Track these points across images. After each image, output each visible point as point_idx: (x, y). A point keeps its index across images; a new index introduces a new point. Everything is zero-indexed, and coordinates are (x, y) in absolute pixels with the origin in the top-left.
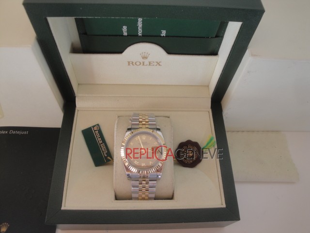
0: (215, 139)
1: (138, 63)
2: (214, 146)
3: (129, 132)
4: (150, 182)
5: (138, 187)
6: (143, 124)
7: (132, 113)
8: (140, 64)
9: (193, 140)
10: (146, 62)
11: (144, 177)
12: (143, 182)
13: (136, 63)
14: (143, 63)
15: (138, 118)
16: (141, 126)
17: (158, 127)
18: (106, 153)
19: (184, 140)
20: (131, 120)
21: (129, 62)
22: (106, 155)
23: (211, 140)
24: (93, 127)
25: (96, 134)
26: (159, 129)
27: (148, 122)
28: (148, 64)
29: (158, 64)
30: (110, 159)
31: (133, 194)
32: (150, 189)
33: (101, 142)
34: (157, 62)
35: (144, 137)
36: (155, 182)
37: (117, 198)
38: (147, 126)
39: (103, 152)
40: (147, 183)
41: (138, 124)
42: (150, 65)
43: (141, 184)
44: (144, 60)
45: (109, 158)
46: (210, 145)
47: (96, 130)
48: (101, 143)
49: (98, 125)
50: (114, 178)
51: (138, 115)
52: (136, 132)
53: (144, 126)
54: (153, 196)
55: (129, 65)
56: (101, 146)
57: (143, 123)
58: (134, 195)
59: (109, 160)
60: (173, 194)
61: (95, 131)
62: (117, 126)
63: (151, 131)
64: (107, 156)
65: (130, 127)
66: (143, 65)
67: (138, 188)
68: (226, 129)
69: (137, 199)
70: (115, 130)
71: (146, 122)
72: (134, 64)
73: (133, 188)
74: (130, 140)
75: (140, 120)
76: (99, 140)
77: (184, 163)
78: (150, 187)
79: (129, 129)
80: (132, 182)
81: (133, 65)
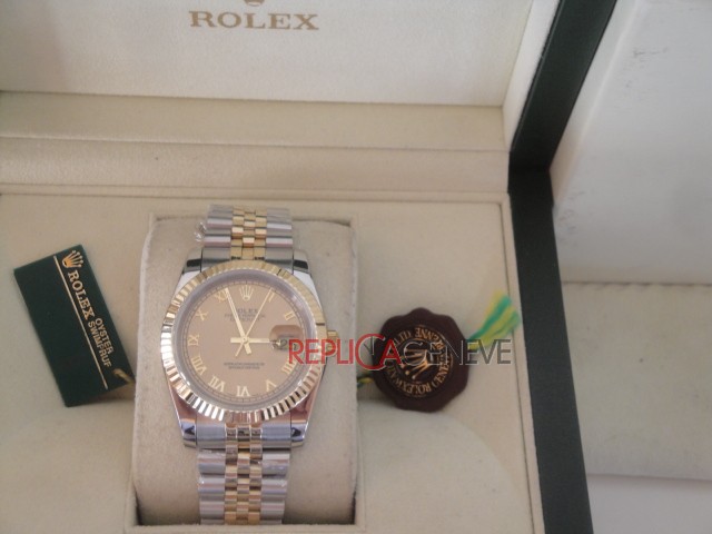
0: (516, 306)
1: (230, 20)
2: (512, 332)
3: (191, 275)
4: (267, 457)
5: (222, 474)
6: (244, 246)
7: (206, 206)
8: (238, 20)
9: (437, 308)
10: (261, 14)
11: (243, 436)
12: (242, 456)
13: (220, 18)
14: (250, 18)
15: (229, 223)
16: (235, 252)
17: (299, 257)
18: (110, 356)
19: (402, 307)
20: (201, 230)
21: (195, 15)
22: (108, 363)
23: (501, 309)
24: (61, 256)
25: (70, 284)
26: (302, 265)
27: (264, 238)
28: (268, 23)
29: (306, 22)
30: (123, 375)
31: (203, 503)
32: (265, 482)
33: (91, 312)
34: (300, 17)
35: (247, 292)
36: (285, 456)
37: (142, 518)
38: (260, 253)
39: (97, 350)
40: (253, 461)
41: (227, 247)
42: (274, 26)
43: (231, 461)
44: (250, 9)
45: (120, 373)
46: (497, 326)
47: (72, 270)
48: (90, 318)
49: (79, 248)
50: (135, 442)
51: (230, 213)
52: (217, 272)
53: (248, 253)
54: (277, 508)
55: (195, 24)
56: (88, 330)
57: (246, 240)
58: (207, 507)
59: (122, 382)
60: (354, 503)
61: (66, 271)
62: (150, 254)
63: (272, 270)
64: (114, 366)
65: (197, 256)
66: (250, 25)
67: (222, 481)
68: (564, 274)
69: (219, 519)
70: (144, 265)
71: (257, 238)
72: (214, 20)
73: (203, 481)
74: (195, 300)
75: (237, 230)
76: (84, 307)
77: (403, 395)
78: (265, 476)
79: (193, 264)
80: (201, 456)
81: (211, 25)
